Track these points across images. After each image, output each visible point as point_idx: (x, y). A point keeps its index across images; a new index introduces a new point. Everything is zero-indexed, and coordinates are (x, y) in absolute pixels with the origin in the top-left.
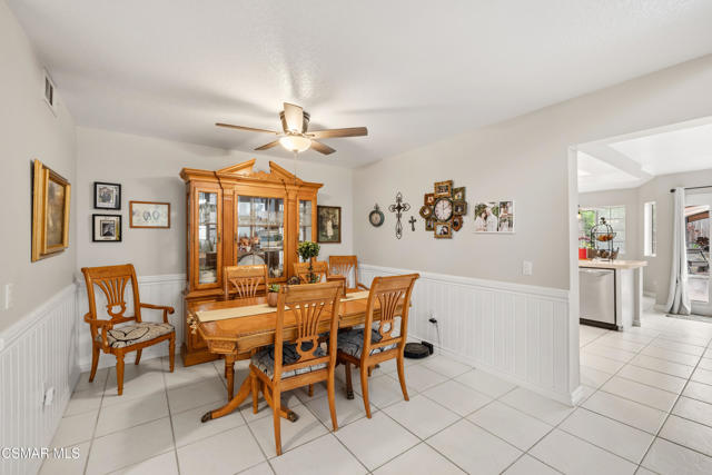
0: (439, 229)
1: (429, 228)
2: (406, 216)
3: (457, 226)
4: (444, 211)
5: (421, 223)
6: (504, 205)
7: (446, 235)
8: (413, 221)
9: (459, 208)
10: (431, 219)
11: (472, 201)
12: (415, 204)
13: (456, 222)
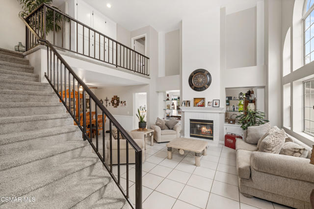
0: (115, 105)
1: (113, 105)
2: (108, 102)
3: (118, 105)
4: (115, 102)
5: (111, 104)
6: (125, 102)
7: (116, 107)
8: (110, 103)
9: (118, 101)
10: (113, 104)
11: (120, 100)
12: (110, 100)
13: (117, 104)
